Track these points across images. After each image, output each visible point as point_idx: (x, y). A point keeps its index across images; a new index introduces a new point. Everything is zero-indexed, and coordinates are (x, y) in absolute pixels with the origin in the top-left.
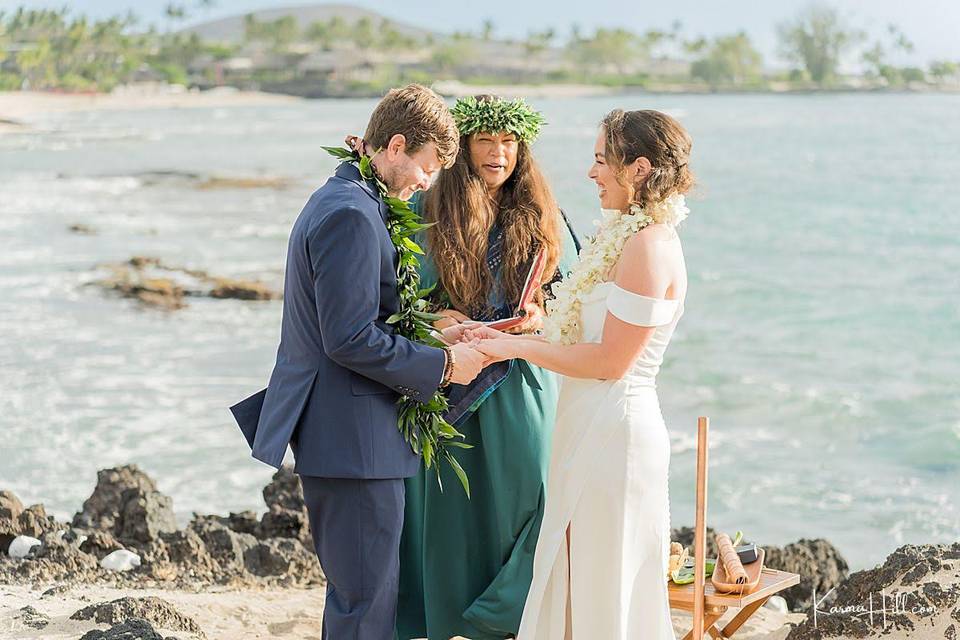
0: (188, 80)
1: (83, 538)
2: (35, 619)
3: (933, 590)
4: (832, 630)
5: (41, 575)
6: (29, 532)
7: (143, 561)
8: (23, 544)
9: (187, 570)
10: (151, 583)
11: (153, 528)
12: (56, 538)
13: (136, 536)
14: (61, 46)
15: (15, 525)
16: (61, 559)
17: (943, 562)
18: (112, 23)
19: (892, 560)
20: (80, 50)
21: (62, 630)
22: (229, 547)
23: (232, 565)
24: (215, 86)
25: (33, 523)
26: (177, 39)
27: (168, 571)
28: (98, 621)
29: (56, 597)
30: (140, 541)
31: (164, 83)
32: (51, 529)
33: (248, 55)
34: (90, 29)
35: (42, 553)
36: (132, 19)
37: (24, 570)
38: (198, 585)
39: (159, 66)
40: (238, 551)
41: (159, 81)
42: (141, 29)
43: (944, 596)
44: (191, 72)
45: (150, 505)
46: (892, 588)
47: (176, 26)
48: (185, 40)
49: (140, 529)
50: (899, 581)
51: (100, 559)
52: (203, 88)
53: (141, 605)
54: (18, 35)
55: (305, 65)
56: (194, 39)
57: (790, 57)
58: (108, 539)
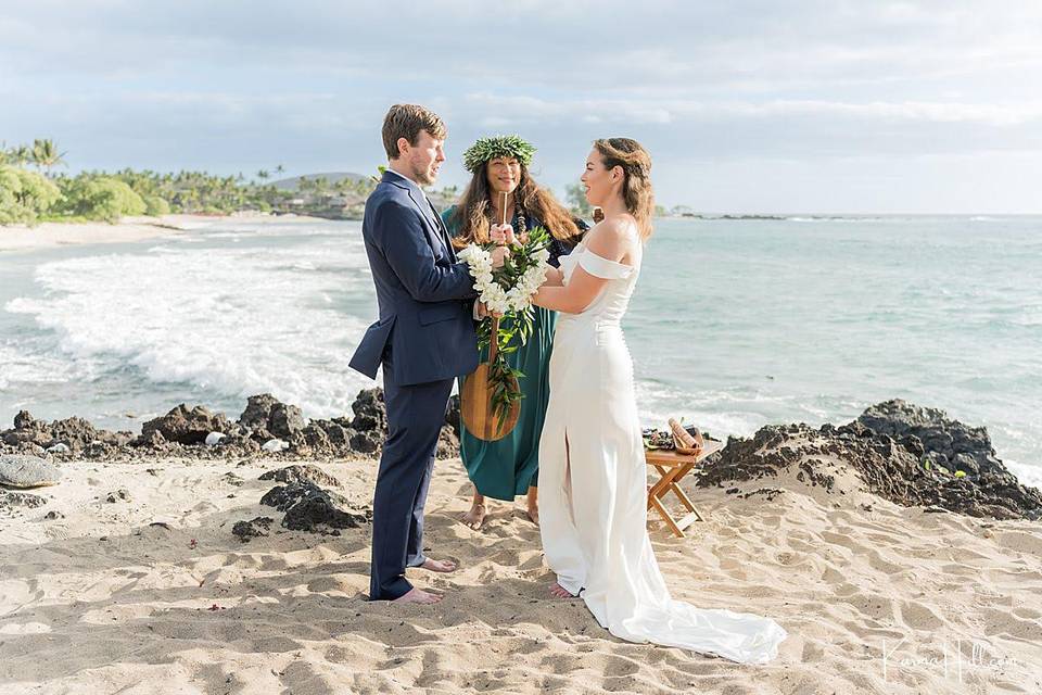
0: (271, 210)
1: (251, 433)
2: (236, 480)
3: (786, 451)
4: (727, 476)
5: (230, 454)
6: (218, 429)
7: (291, 445)
8: (215, 436)
9: (317, 450)
10: (298, 458)
11: (291, 427)
12: (235, 432)
13: (281, 431)
14: (203, 190)
15: (209, 425)
16: (240, 445)
17: (790, 435)
18: (230, 179)
19: (758, 434)
20: (214, 193)
21: (254, 487)
22: (342, 436)
23: (343, 447)
24: (285, 213)
25: (220, 424)
26: (265, 188)
27: (307, 450)
28: (277, 480)
29: (246, 467)
30: (284, 434)
31: (258, 211)
32: (230, 428)
33: (302, 198)
34: (219, 182)
35: (228, 441)
36: (241, 177)
37: (219, 451)
38: (327, 458)
39: (256, 202)
40: (347, 438)
41: (256, 209)
42: (246, 183)
43: (794, 455)
44: (272, 206)
45: (289, 413)
46: (761, 451)
47: (264, 182)
48: (269, 188)
49: (283, 427)
50: (765, 446)
51: (261, 445)
52: (278, 214)
53: (304, 470)
54: (180, 185)
55: (330, 203)
56: (273, 188)
57: (572, 201)
58: (267, 434)
